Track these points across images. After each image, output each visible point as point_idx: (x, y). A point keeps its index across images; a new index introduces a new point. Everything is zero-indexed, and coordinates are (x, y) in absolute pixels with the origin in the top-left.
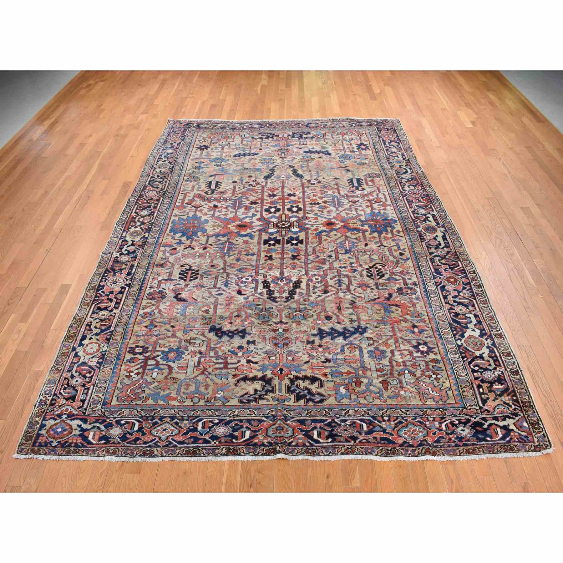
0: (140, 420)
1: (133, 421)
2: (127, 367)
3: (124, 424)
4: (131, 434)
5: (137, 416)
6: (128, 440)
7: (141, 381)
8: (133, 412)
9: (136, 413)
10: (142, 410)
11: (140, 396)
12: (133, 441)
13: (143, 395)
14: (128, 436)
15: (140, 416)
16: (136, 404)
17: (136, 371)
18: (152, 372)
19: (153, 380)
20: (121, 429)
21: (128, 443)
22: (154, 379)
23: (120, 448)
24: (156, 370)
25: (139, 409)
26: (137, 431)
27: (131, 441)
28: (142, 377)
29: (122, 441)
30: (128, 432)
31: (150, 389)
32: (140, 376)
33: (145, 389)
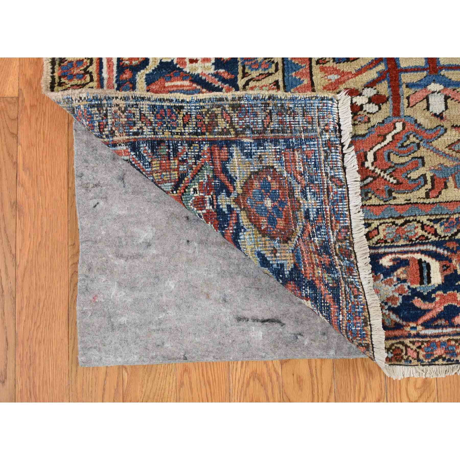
0: (440, 251)
1: (418, 256)
2: (334, 77)
3: (393, 269)
4: (428, 298)
5: (423, 240)
6: (427, 317)
7: (399, 126)
8: (406, 228)
9: (420, 232)
10: (436, 221)
11: (414, 175)
12: (440, 316)
13: (422, 171)
14: (418, 303)
15: (433, 238)
16: (409, 203)
17: (370, 92)
18: (421, 93)
19: (437, 122)
20: (390, 283)
21: (426, 325)
22: (440, 116)
23: (407, 341)
24: (434, 87)
25: (424, 219)
26: (444, 287)
27: (434, 319)
28: (396, 111)
29: (404, 319)
30: (415, 293)
31: (436, 151)
32: (387, 108)
33: (422, 152)
